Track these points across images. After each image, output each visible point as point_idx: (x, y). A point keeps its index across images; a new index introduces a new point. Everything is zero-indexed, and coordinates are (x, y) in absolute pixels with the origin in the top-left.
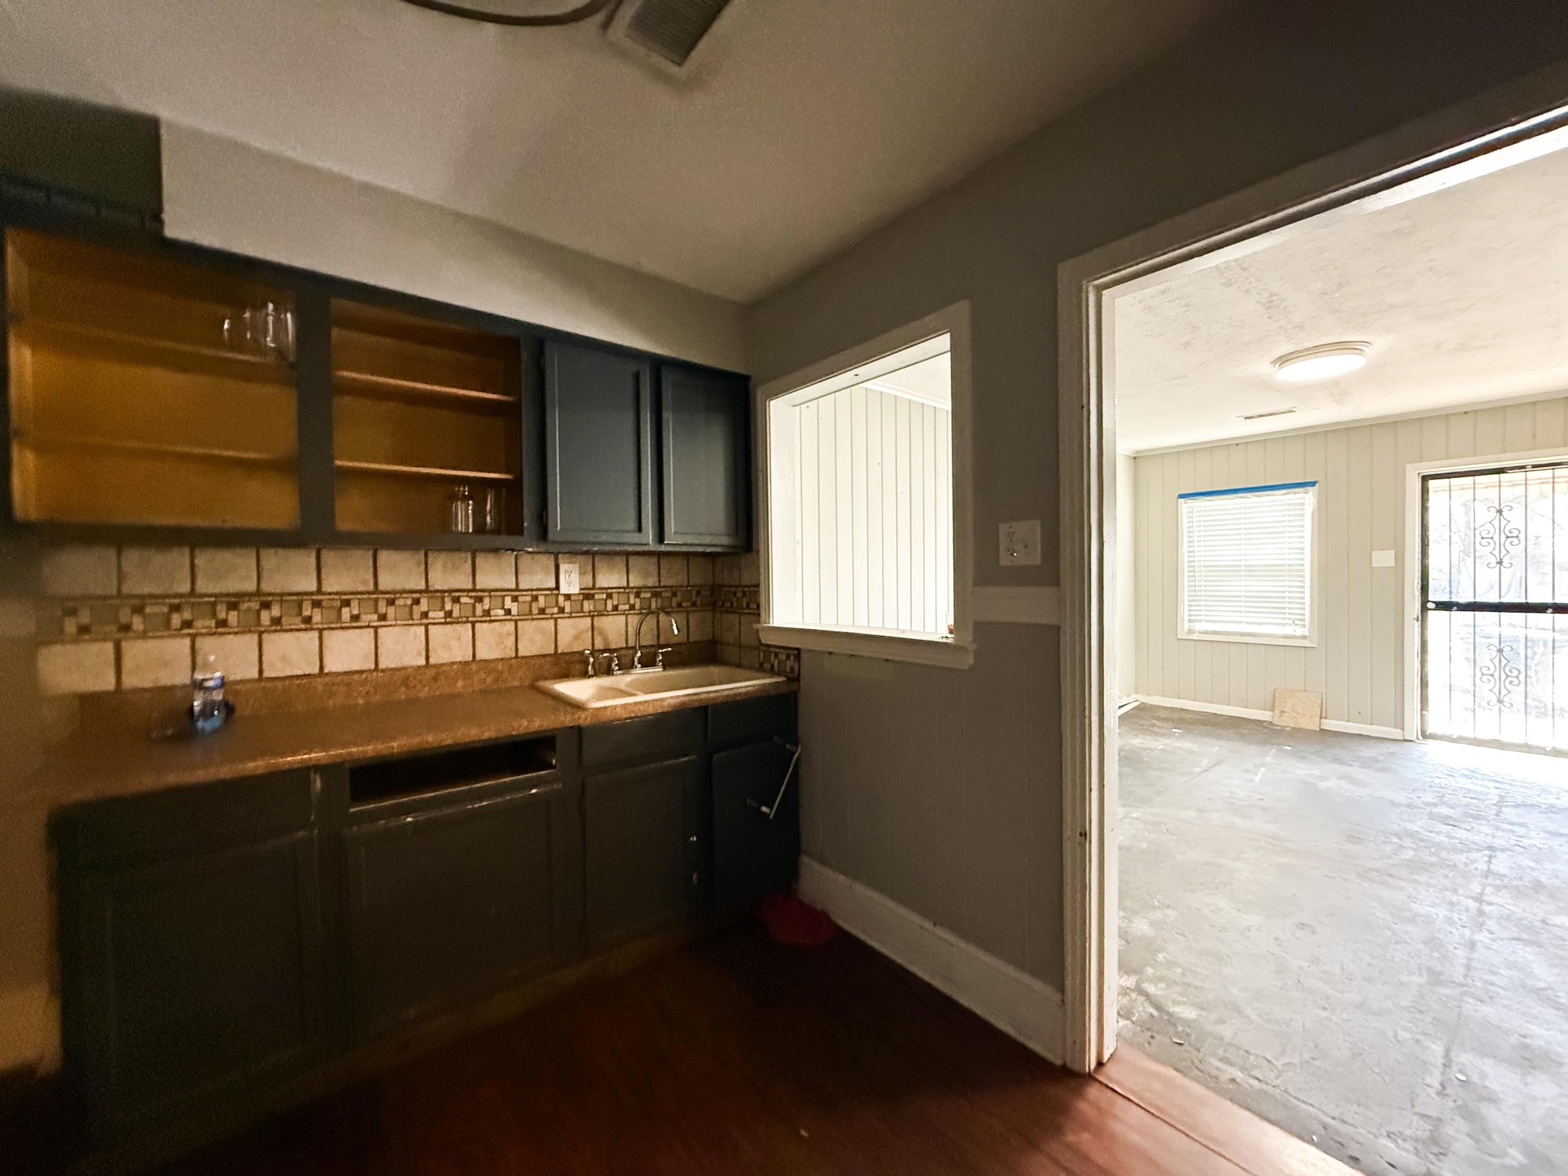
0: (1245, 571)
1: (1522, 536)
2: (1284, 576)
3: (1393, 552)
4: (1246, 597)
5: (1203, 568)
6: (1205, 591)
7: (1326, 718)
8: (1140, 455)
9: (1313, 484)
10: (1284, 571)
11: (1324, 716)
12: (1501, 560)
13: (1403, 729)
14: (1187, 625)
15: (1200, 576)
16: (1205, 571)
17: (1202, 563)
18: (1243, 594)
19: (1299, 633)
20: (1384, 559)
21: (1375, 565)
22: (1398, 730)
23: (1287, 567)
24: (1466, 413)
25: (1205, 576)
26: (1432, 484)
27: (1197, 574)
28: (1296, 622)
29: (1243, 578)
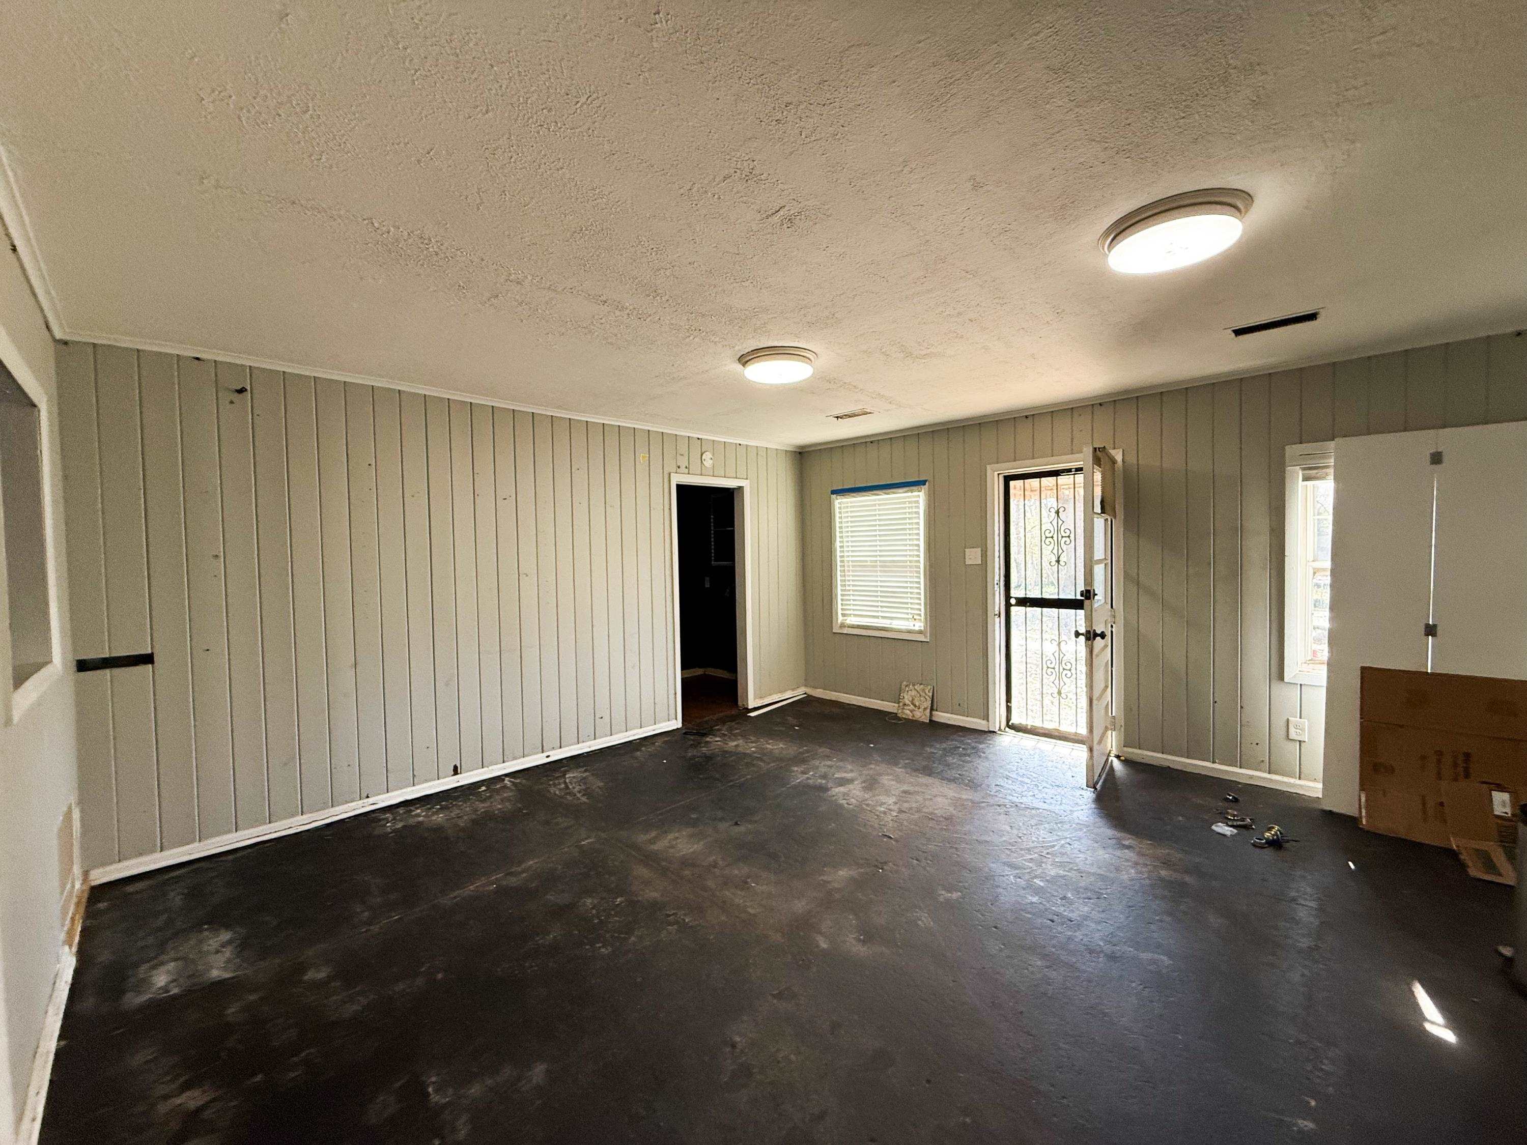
0: (881, 566)
1: (1072, 536)
2: (906, 572)
3: (980, 549)
4: (881, 592)
5: (851, 563)
6: (853, 586)
7: (937, 710)
8: (807, 450)
9: (923, 483)
10: (906, 567)
11: (935, 708)
12: (1059, 558)
13: (988, 721)
14: (840, 619)
15: (849, 571)
16: (853, 566)
17: (850, 559)
18: (879, 589)
19: (917, 628)
20: (973, 556)
21: (968, 562)
22: (984, 722)
23: (908, 563)
24: (1027, 417)
25: (853, 571)
26: (1012, 483)
27: (846, 569)
28: (915, 617)
29: (879, 574)
